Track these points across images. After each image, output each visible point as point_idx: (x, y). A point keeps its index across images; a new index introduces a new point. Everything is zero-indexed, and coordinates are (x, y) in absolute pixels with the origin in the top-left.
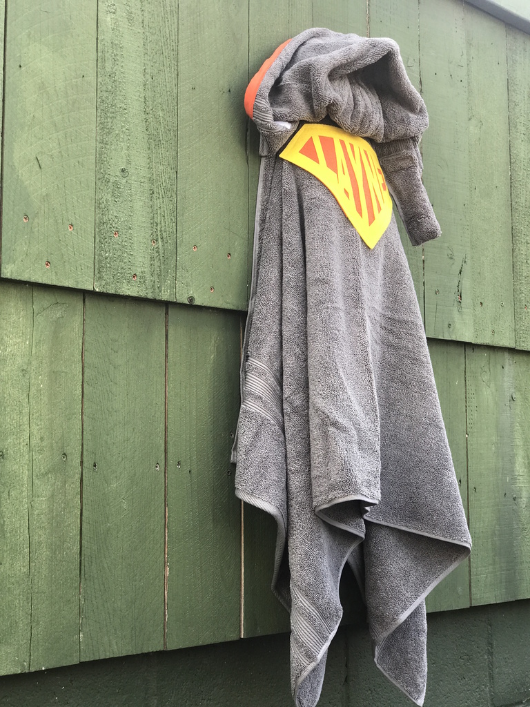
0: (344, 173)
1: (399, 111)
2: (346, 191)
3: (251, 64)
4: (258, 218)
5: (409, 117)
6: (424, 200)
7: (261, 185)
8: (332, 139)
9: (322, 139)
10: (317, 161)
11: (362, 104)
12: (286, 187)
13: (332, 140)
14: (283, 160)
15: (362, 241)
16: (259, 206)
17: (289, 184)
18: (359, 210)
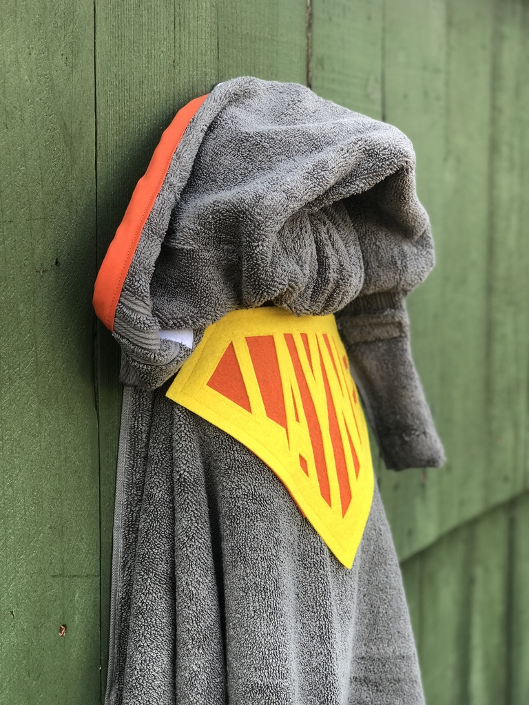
0: (298, 420)
1: (387, 244)
2: (302, 459)
3: (101, 183)
4: (119, 522)
5: (404, 256)
6: (418, 403)
7: (124, 447)
8: (272, 338)
9: (253, 342)
10: (248, 408)
11: (333, 262)
12: (182, 466)
13: (270, 340)
14: (173, 404)
15: (332, 555)
16: (121, 497)
17: (190, 465)
18: (326, 493)
